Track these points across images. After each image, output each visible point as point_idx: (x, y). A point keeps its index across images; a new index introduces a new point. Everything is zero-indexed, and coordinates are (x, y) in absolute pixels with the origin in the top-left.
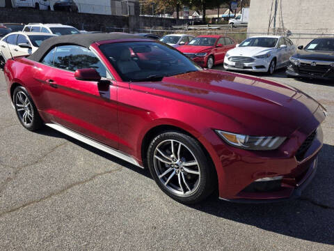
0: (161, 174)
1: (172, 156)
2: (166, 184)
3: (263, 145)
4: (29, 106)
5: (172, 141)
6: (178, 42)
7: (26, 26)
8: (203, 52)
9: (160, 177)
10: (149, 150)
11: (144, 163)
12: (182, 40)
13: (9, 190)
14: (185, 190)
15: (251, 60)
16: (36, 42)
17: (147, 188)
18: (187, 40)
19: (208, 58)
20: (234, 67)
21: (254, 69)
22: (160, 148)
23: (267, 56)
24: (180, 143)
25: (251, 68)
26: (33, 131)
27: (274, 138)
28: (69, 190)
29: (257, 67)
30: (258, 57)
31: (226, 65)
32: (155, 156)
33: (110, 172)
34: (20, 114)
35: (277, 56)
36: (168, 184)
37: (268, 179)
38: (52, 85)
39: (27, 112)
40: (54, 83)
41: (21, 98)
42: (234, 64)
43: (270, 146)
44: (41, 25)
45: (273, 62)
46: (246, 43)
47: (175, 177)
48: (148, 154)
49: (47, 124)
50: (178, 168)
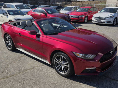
0: (57, 67)
1: (60, 61)
2: (58, 70)
3: (89, 57)
4: (11, 42)
5: (60, 55)
6: (72, 10)
7: (4, 4)
8: (83, 15)
9: (56, 68)
10: (53, 59)
11: (51, 63)
12: (74, 9)
13: (6, 71)
14: (65, 72)
15: (104, 19)
16: (10, 13)
17: (52, 72)
18: (76, 9)
19: (85, 18)
20: (96, 22)
21: (106, 23)
22: (56, 58)
23: (112, 17)
24: (63, 56)
25: (104, 22)
26: (11, 51)
27: (92, 55)
28: (26, 72)
29: (107, 22)
30: (108, 18)
31: (93, 21)
32: (55, 61)
33: (40, 66)
34: (7, 44)
35: (117, 17)
36: (59, 70)
37: (90, 68)
38: (20, 35)
39: (10, 44)
40: (21, 34)
41: (8, 39)
42: (96, 20)
43: (91, 57)
44: (11, 4)
45: (115, 20)
46: (103, 11)
47: (61, 68)
48: (53, 60)
49: (17, 49)
50: (62, 65)
